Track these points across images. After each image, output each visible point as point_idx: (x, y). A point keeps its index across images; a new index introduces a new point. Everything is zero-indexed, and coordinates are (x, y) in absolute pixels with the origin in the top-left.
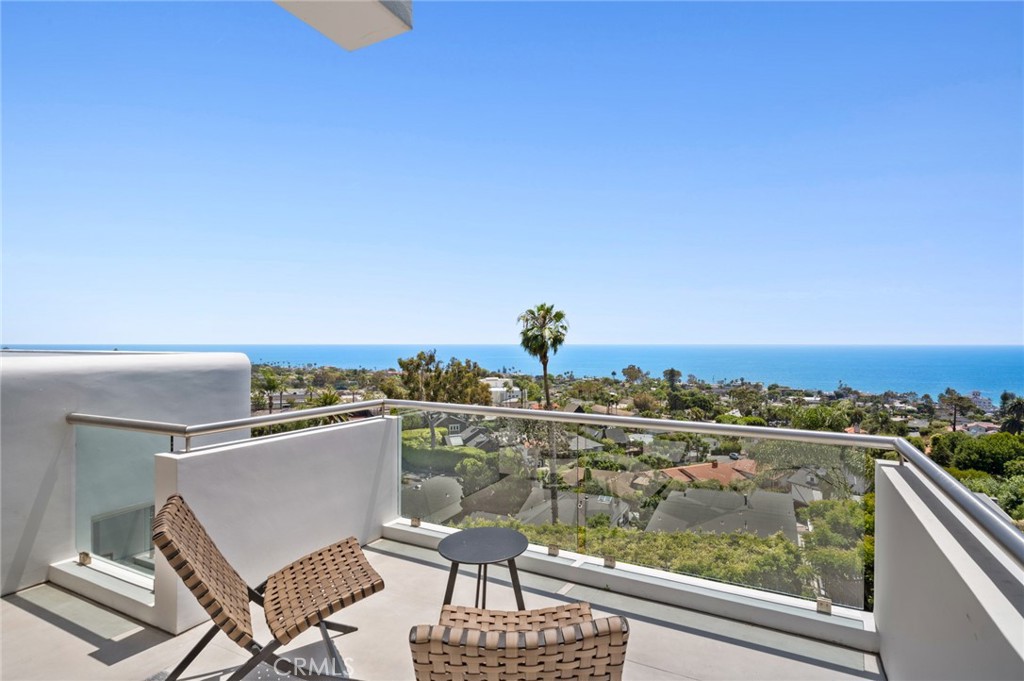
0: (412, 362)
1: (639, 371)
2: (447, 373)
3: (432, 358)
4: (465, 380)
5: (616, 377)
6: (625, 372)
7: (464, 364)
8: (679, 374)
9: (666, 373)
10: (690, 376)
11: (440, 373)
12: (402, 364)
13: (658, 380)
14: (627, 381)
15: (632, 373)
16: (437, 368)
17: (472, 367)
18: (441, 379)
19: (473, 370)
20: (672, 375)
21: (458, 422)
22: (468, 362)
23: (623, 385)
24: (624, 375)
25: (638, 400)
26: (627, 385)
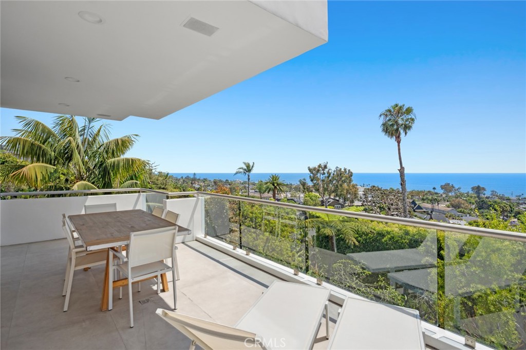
0: (315, 169)
1: (453, 187)
2: (333, 174)
3: (325, 167)
4: (343, 179)
5: (436, 191)
6: (442, 187)
7: (343, 170)
8: (484, 189)
9: (473, 189)
10: (493, 191)
11: (330, 174)
12: (310, 170)
13: (468, 193)
14: (444, 193)
15: (447, 188)
16: (328, 172)
17: (347, 172)
18: (330, 178)
19: (349, 173)
20: (478, 190)
21: (340, 204)
22: (345, 169)
23: (442, 195)
24: (442, 189)
25: (453, 202)
26: (444, 196)
